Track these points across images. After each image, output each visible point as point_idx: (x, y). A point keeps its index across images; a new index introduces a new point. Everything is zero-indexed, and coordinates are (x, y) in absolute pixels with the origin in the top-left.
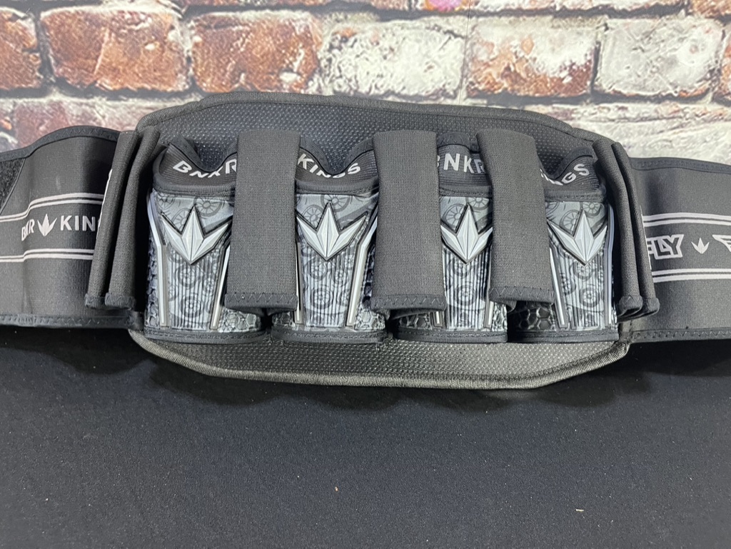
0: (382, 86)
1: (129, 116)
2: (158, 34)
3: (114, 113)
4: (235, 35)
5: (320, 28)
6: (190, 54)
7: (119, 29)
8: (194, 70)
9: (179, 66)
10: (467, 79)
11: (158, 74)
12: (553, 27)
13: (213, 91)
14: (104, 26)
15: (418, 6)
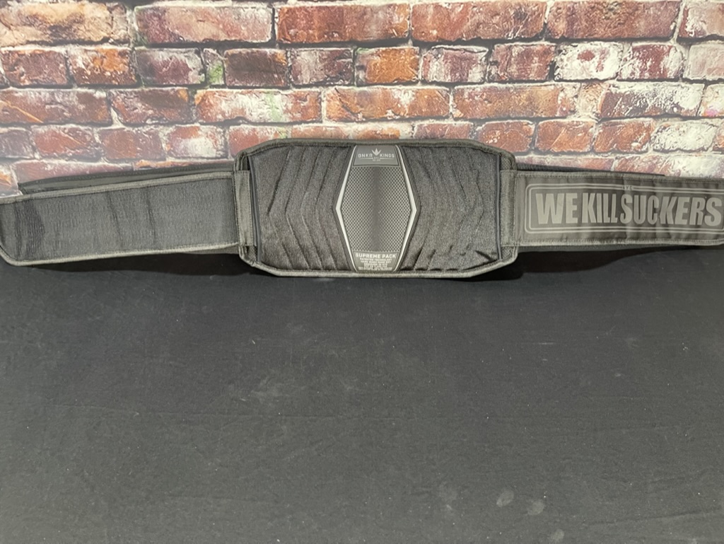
2: (585, 130)
5: (656, 124)
14: (564, 126)
15: (700, 115)
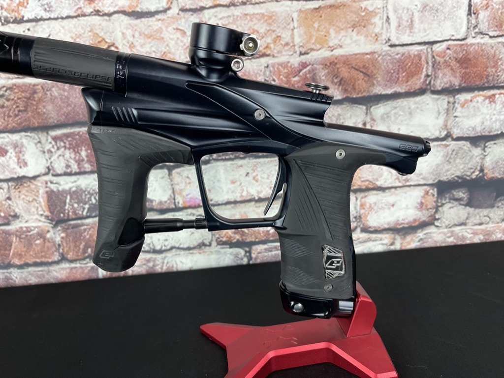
0: (168, 245)
1: (30, 276)
3: (21, 276)
4: (83, 231)
6: (60, 242)
7: (20, 235)
8: (63, 250)
9: (54, 249)
10: (215, 236)
11: (43, 254)
12: (256, 207)
13: (74, 259)
